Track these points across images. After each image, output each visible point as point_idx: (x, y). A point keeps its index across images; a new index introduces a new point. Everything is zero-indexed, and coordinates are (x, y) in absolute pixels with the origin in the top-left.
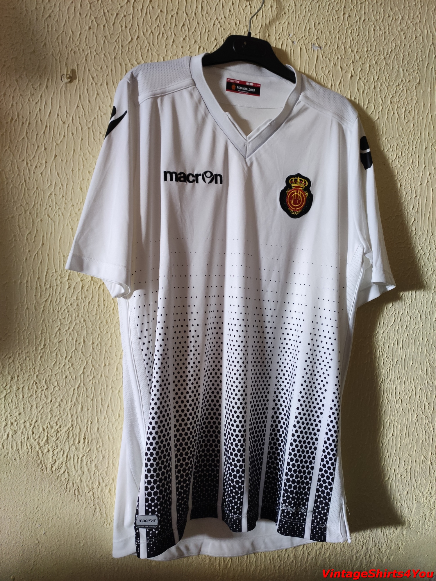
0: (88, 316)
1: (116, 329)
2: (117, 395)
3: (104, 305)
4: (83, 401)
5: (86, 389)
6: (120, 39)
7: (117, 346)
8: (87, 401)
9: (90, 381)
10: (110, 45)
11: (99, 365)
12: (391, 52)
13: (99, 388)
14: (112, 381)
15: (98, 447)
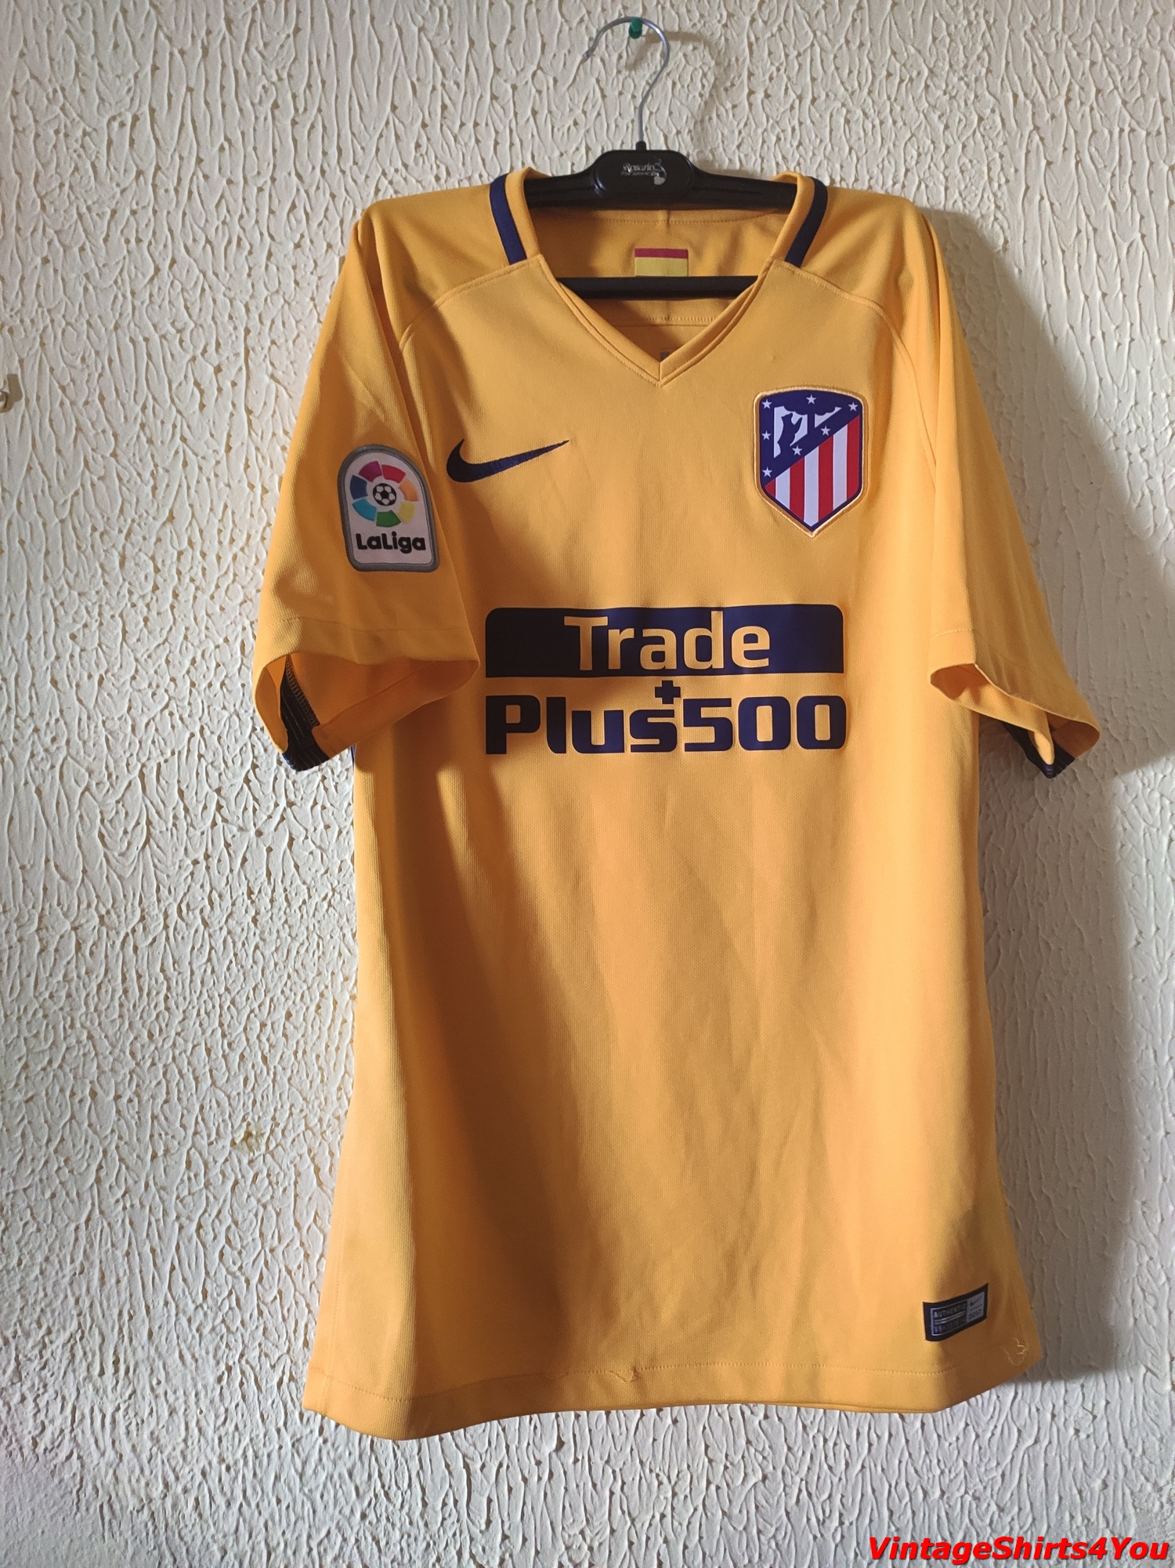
0: (100, 1024)
1: (177, 1052)
2: (195, 1236)
3: (141, 990)
4: (104, 1259)
5: (109, 1224)
6: (125, 272)
7: (185, 1099)
8: (115, 1259)
9: (117, 1201)
10: (101, 297)
11: (138, 1157)
12: (906, 175)
13: (144, 1221)
14: (178, 1197)
15: (154, 1382)
